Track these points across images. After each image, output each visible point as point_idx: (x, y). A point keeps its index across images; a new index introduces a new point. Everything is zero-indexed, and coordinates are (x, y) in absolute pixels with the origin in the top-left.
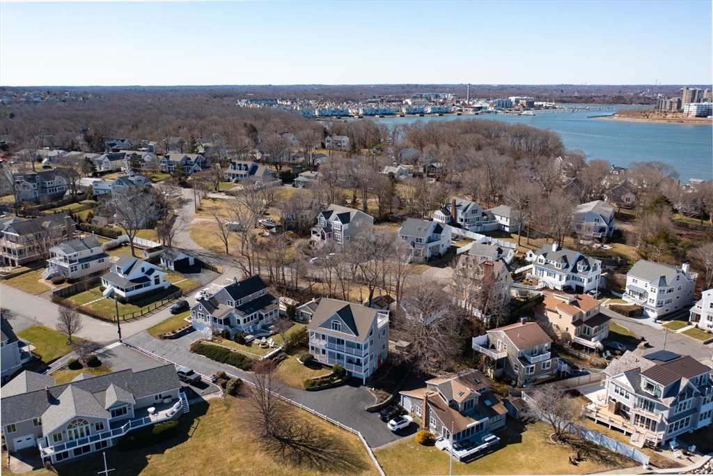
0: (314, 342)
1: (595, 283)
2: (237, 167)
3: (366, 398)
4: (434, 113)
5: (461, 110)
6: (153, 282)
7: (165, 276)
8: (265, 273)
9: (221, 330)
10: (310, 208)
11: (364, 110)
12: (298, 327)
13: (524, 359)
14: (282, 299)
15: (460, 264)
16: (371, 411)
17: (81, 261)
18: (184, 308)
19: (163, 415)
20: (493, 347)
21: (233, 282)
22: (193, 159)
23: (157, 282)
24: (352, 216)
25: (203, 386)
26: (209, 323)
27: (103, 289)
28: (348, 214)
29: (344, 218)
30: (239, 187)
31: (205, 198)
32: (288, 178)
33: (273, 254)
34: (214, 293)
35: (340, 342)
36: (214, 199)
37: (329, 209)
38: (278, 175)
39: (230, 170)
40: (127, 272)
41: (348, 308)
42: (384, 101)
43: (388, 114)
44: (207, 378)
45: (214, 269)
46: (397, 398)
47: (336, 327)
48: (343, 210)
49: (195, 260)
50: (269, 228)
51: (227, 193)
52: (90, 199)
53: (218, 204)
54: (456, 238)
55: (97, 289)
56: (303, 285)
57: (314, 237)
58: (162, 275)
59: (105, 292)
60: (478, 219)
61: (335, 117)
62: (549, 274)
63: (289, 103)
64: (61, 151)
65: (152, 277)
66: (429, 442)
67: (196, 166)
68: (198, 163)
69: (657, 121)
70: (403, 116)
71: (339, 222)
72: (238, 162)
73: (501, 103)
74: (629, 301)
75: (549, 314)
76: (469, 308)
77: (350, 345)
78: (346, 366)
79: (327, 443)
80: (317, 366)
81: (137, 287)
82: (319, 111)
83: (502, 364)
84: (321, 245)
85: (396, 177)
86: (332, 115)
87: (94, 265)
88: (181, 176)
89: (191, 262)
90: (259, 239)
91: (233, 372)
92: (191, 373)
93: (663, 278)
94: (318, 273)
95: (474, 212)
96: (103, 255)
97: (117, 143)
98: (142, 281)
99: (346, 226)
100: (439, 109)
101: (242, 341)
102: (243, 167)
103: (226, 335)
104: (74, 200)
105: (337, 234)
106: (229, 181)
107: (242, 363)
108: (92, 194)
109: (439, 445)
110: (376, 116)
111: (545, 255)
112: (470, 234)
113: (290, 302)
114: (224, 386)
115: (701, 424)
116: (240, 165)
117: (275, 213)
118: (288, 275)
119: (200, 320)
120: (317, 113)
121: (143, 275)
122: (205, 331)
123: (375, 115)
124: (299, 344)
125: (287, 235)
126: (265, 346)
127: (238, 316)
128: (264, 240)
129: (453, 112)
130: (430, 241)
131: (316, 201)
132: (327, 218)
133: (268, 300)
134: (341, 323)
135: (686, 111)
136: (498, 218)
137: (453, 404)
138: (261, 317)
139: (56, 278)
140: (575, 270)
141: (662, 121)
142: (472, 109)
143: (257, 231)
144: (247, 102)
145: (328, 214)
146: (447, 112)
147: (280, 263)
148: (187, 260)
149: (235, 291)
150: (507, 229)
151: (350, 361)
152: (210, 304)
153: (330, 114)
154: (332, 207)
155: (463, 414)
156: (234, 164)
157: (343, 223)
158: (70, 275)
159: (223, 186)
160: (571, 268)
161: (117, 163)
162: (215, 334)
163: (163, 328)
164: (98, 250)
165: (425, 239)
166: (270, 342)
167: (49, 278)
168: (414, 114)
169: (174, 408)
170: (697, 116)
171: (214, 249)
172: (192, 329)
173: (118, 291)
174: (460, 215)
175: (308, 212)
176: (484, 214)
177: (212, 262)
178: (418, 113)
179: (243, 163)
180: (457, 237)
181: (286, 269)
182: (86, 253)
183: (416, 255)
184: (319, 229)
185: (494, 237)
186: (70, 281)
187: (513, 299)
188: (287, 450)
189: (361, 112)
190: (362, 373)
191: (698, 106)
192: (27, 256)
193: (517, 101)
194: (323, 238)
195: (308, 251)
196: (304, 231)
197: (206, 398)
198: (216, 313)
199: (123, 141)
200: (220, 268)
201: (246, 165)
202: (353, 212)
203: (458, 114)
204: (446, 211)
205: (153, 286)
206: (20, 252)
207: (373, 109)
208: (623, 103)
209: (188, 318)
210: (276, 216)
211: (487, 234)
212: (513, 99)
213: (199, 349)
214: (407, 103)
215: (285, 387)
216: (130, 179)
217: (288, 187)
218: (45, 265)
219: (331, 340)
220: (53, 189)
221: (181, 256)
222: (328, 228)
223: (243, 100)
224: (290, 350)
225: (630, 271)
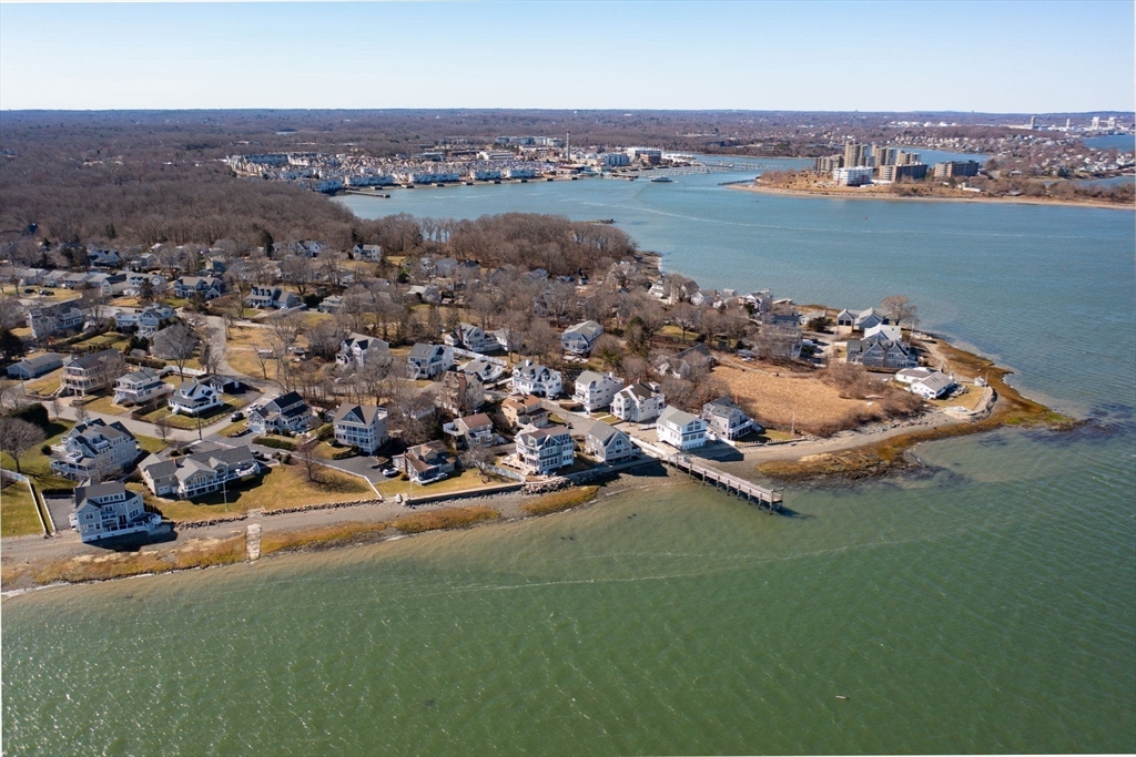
0: (338, 431)
1: (556, 389)
2: (260, 292)
3: (372, 461)
4: (515, 178)
5: (554, 173)
6: (211, 401)
7: (220, 397)
8: (300, 391)
9: (272, 429)
10: (335, 336)
11: (415, 176)
12: (326, 425)
13: (473, 435)
14: (314, 408)
15: (445, 379)
16: (375, 467)
17: (146, 387)
18: (240, 418)
19: (245, 473)
20: (457, 430)
21: (278, 396)
22: (209, 284)
23: (215, 401)
24: (370, 343)
25: (267, 460)
26: (263, 424)
27: (170, 409)
28: (366, 341)
29: (363, 345)
30: (263, 314)
31: (232, 326)
32: (313, 302)
33: (306, 375)
34: (264, 405)
35: (354, 429)
36: (241, 328)
37: (351, 337)
38: (302, 299)
39: (252, 296)
40: (191, 394)
41: (359, 407)
42: (450, 153)
43: (450, 181)
44: (267, 456)
45: (258, 391)
46: (391, 460)
47: (351, 420)
48: (361, 338)
49: (240, 384)
50: (299, 355)
51: (255, 321)
52: (112, 330)
53: (246, 333)
54: (461, 358)
55: (165, 408)
56: (330, 398)
57: (338, 361)
58: (218, 396)
59: (174, 410)
60: (481, 341)
61: (373, 188)
62: (523, 384)
63: (306, 163)
64: (40, 270)
65: (211, 397)
66: (406, 478)
67: (213, 291)
68: (216, 288)
69: (798, 193)
70: (471, 184)
71: (359, 349)
72: (260, 288)
73: (613, 159)
74: (576, 400)
75: (504, 409)
76: (450, 408)
77: (361, 430)
78: (358, 443)
79: (347, 482)
80: (341, 446)
81: (201, 405)
82: (351, 179)
83: (461, 439)
84: (346, 366)
85: (423, 297)
86: (369, 185)
87: (155, 391)
88: (201, 302)
89: (237, 385)
90: (291, 364)
91: (284, 453)
92: (257, 453)
93: (594, 383)
94: (342, 390)
95: (477, 335)
96: (159, 384)
97: (99, 255)
98: (203, 400)
99: (365, 351)
100: (522, 172)
101: (288, 435)
102: (266, 293)
103: (276, 432)
104: (97, 332)
105: (358, 358)
106: (252, 307)
107: (289, 447)
108: (114, 326)
109: (412, 480)
110: (433, 184)
111: (520, 369)
112: (471, 354)
113: (320, 409)
114: (280, 459)
115: (565, 463)
116: (262, 290)
117: (303, 342)
118: (318, 392)
119: (256, 424)
120: (347, 182)
121: (203, 396)
122: (261, 430)
123: (430, 183)
124: (328, 435)
125: (315, 360)
126: (304, 437)
127: (284, 419)
128: (295, 365)
129: (542, 176)
130: (433, 361)
131: (339, 329)
132: (349, 345)
133: (303, 409)
134: (354, 416)
135: (836, 178)
136: (499, 339)
137: (421, 458)
138: (300, 420)
139: (126, 403)
140: (540, 380)
141: (803, 193)
142: (569, 171)
143: (290, 358)
144: (241, 160)
145: (349, 342)
146: (533, 177)
147: (311, 383)
148: (233, 383)
149: (281, 402)
150: (506, 349)
151: (362, 441)
152: (263, 412)
153: (367, 182)
154: (354, 335)
155: (427, 463)
156: (256, 289)
157: (362, 349)
158: (139, 399)
159: (247, 313)
160: (537, 378)
161: (118, 286)
162: (268, 432)
163: (229, 430)
164: (156, 379)
165: (428, 360)
166: (308, 434)
167: (119, 403)
168: (486, 180)
169: (251, 469)
170: (849, 185)
171: (252, 374)
172: (250, 431)
173: (184, 409)
174: (465, 338)
175: (332, 340)
176: (487, 336)
177: (254, 385)
178: (492, 179)
179: (266, 288)
180: (461, 356)
181: (316, 388)
182: (148, 382)
183: (423, 372)
184: (343, 354)
185: (490, 355)
186: (139, 404)
187: (486, 402)
188: (323, 486)
189: (411, 179)
190: (369, 448)
191: (850, 171)
192: (91, 386)
193: (638, 154)
194: (346, 362)
195: (333, 372)
196: (329, 356)
197: (269, 466)
198: (268, 418)
199: (107, 252)
200: (262, 390)
201: (268, 291)
202: (371, 340)
203: (550, 180)
204: (454, 336)
205: (212, 404)
206: (87, 383)
207: (427, 174)
208: (788, 155)
209: (244, 424)
210: (303, 343)
211: (485, 353)
212: (631, 151)
213: (258, 441)
214: (482, 158)
215: (322, 458)
216: (158, 311)
217: (313, 311)
218: (112, 394)
219: (349, 428)
220: (70, 321)
221: (228, 381)
222: (350, 354)
223: (234, 157)
224: (321, 438)
225: (579, 378)
